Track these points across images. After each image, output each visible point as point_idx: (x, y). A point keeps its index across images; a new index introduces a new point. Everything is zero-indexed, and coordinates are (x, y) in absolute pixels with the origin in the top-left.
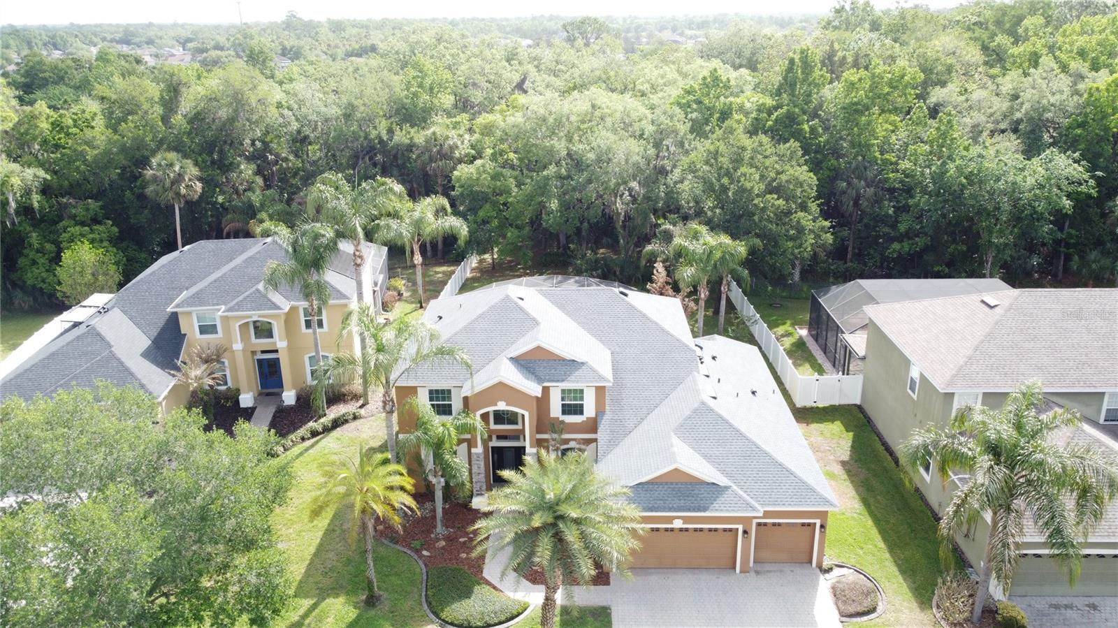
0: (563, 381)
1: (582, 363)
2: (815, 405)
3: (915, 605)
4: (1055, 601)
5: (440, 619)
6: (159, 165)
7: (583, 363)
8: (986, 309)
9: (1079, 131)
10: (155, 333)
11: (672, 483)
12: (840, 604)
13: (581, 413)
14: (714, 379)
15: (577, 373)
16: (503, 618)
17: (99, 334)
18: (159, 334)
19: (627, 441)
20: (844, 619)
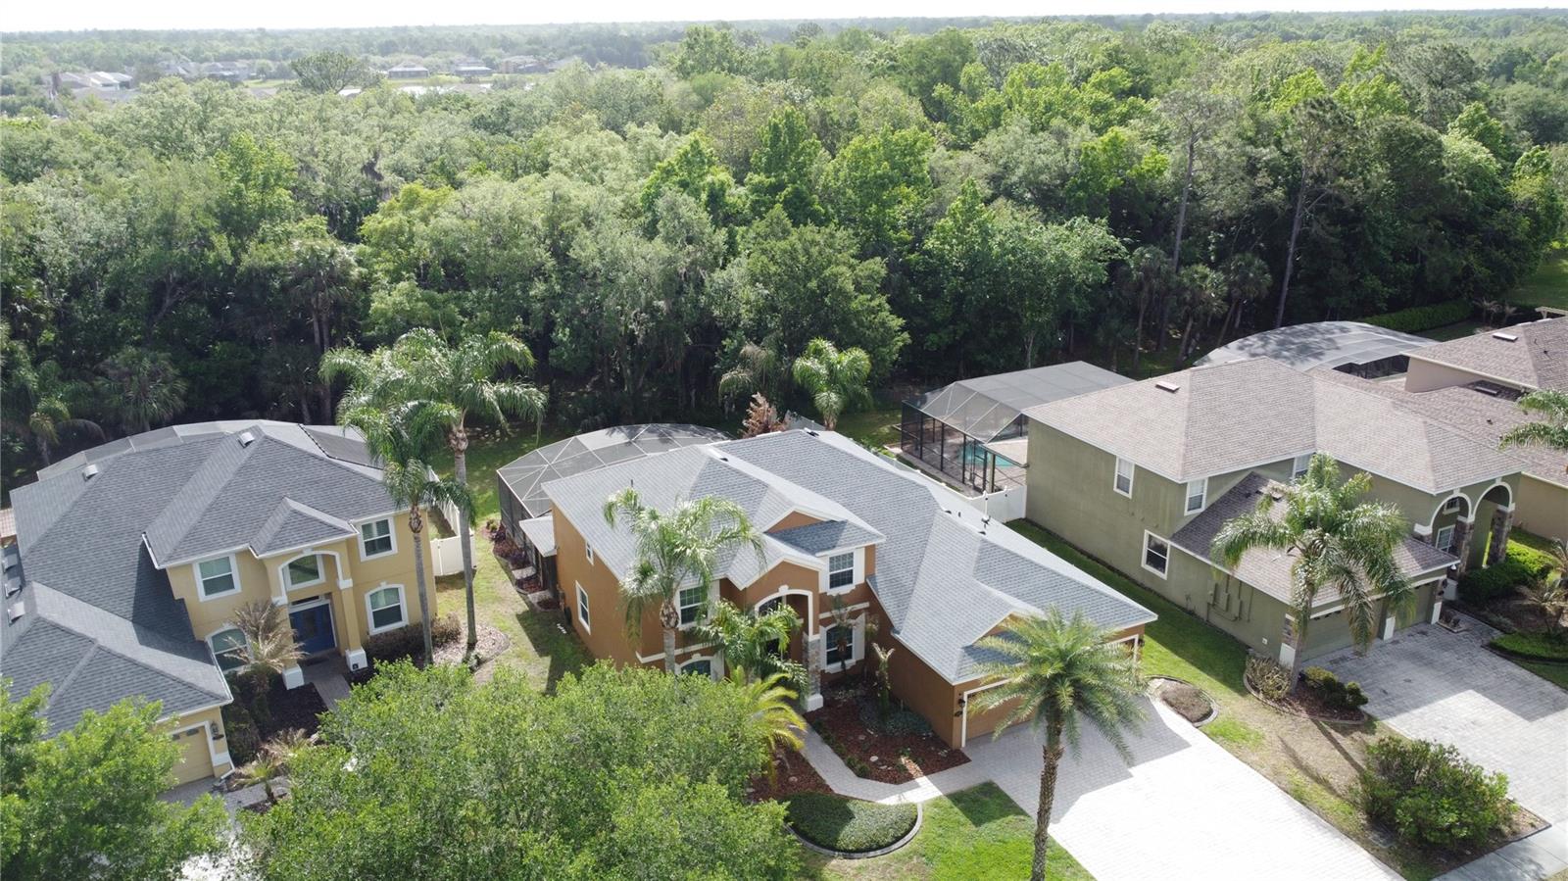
0: (831, 548)
1: (843, 522)
3: (1236, 695)
4: (1332, 656)
5: (839, 850)
8: (1169, 394)
9: (1081, 194)
10: (128, 607)
12: (1183, 712)
13: (850, 581)
15: (843, 536)
17: (56, 627)
18: (136, 607)
19: (914, 600)
20: (1197, 724)
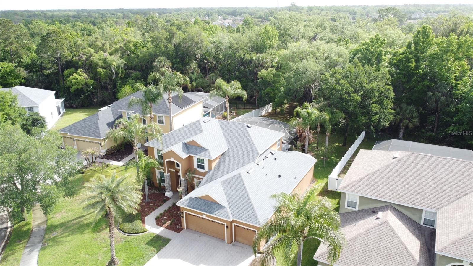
0: (196, 155)
2: (336, 190)
6: (158, 61)
7: (207, 150)
10: (116, 117)
11: (207, 201)
13: (203, 168)
14: (261, 167)
15: (203, 153)
16: (135, 232)
